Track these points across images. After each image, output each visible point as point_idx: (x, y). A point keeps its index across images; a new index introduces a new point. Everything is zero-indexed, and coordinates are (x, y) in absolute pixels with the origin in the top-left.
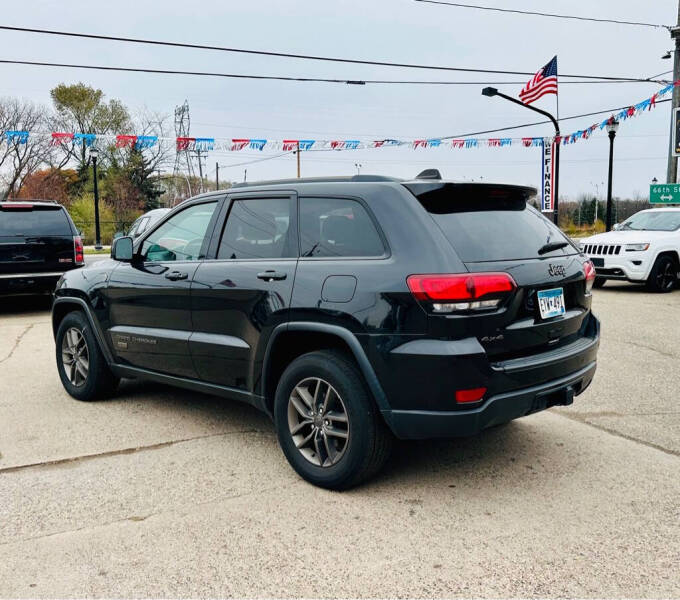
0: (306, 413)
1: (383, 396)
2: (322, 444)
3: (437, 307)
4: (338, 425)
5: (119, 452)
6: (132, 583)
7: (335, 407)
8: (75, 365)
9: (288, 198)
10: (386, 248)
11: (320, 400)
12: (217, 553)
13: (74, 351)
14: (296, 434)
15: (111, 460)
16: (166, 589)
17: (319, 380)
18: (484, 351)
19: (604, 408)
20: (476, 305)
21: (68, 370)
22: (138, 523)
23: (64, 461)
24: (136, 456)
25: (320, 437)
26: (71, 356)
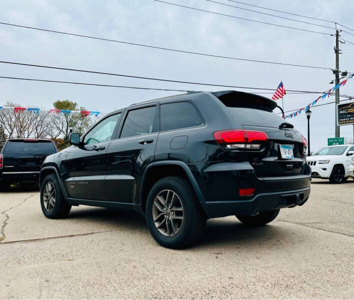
0: (162, 209)
1: (201, 194)
2: (170, 224)
3: (229, 146)
4: (178, 213)
5: (66, 236)
6: (63, 285)
7: (176, 204)
8: (49, 201)
9: (155, 106)
10: (202, 121)
11: (169, 202)
12: (111, 273)
13: (49, 194)
14: (156, 221)
15: (61, 239)
16: (81, 287)
17: (169, 191)
18: (253, 169)
19: (314, 221)
20: (248, 146)
21: (45, 204)
22: (70, 262)
23: (37, 240)
24: (74, 238)
25: (169, 221)
26: (47, 196)
